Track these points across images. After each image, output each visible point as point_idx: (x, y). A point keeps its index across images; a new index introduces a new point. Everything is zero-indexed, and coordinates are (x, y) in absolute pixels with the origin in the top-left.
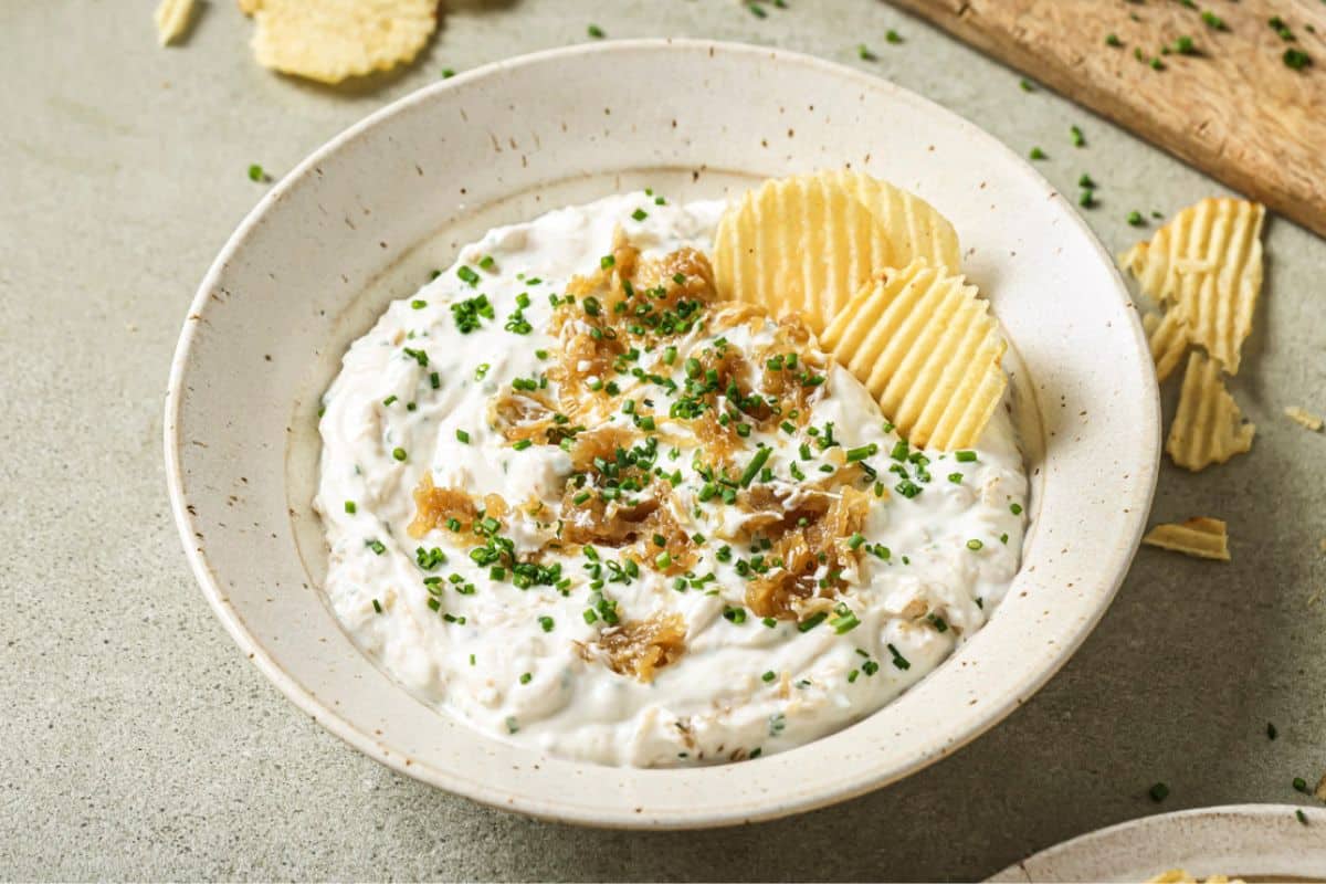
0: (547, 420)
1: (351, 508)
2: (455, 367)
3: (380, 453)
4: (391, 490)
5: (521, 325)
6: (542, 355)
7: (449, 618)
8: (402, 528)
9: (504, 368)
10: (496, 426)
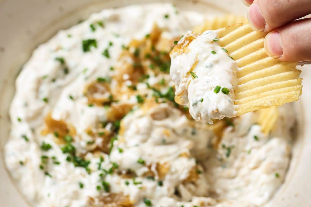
0: (106, 97)
1: (19, 120)
2: (76, 66)
3: (37, 97)
4: (38, 114)
5: (106, 54)
6: (112, 69)
7: (47, 174)
8: (39, 131)
9: (95, 71)
10: (85, 95)
